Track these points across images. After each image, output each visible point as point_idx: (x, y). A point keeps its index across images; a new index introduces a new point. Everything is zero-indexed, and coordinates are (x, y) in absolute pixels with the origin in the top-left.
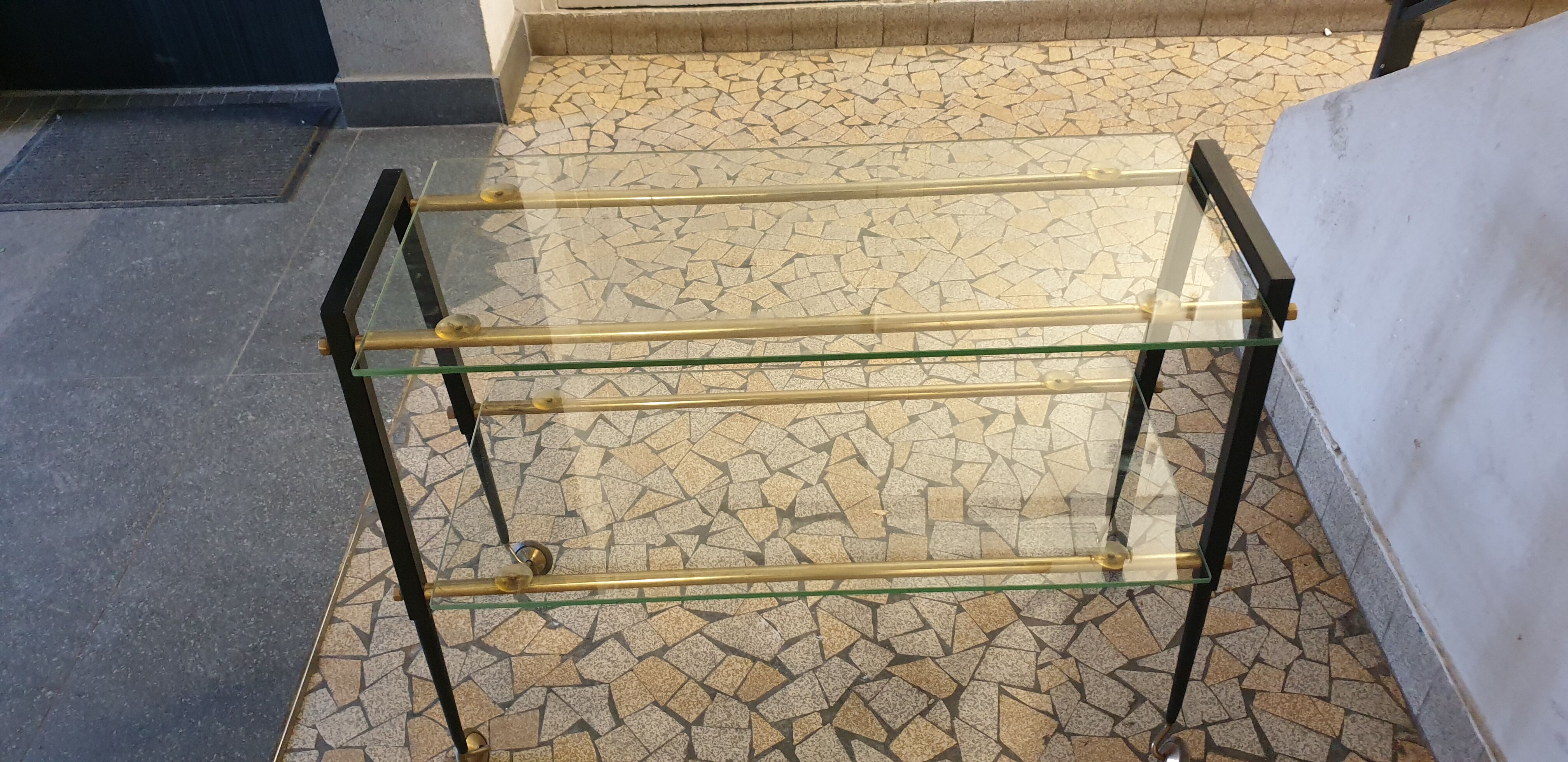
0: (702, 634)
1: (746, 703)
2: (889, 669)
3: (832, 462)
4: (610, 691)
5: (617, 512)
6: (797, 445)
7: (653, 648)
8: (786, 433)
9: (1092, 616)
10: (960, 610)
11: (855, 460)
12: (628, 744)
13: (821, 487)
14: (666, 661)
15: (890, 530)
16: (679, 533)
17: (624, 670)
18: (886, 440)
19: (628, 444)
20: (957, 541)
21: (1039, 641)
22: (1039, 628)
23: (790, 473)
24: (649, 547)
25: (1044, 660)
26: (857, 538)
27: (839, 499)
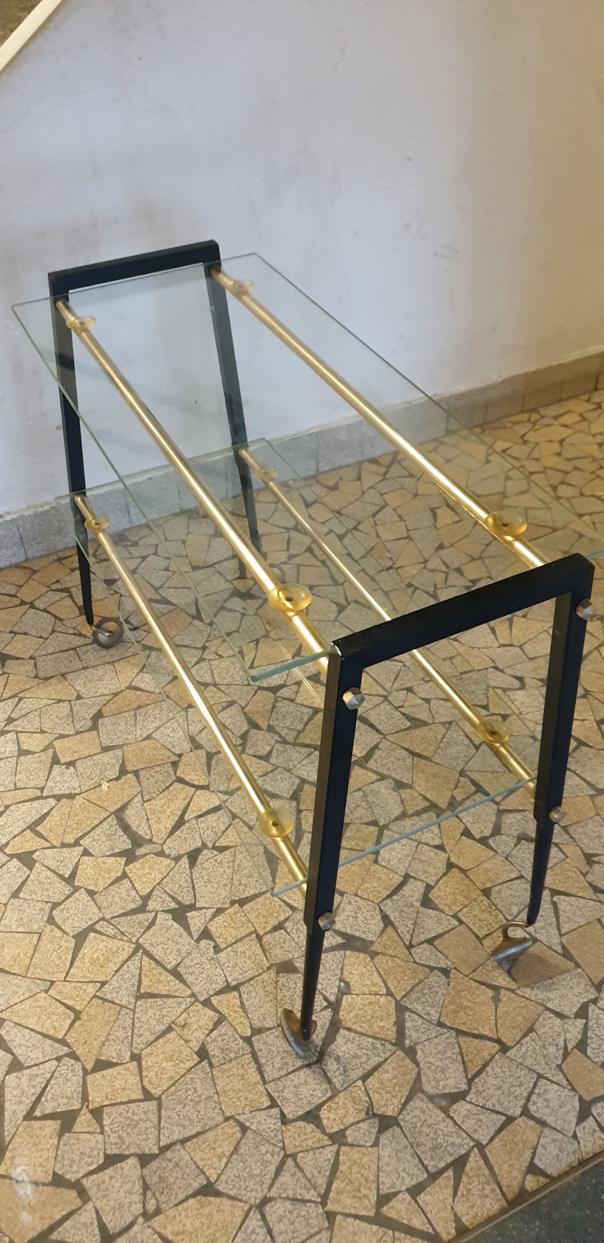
4: (384, 899)
5: (183, 1007)
11: (39, 828)
12: (421, 862)
13: (85, 841)
16: (190, 933)
19: (73, 1055)
23: (73, 874)
24: (217, 949)
25: (213, 656)
26: (141, 792)
27: (96, 822)
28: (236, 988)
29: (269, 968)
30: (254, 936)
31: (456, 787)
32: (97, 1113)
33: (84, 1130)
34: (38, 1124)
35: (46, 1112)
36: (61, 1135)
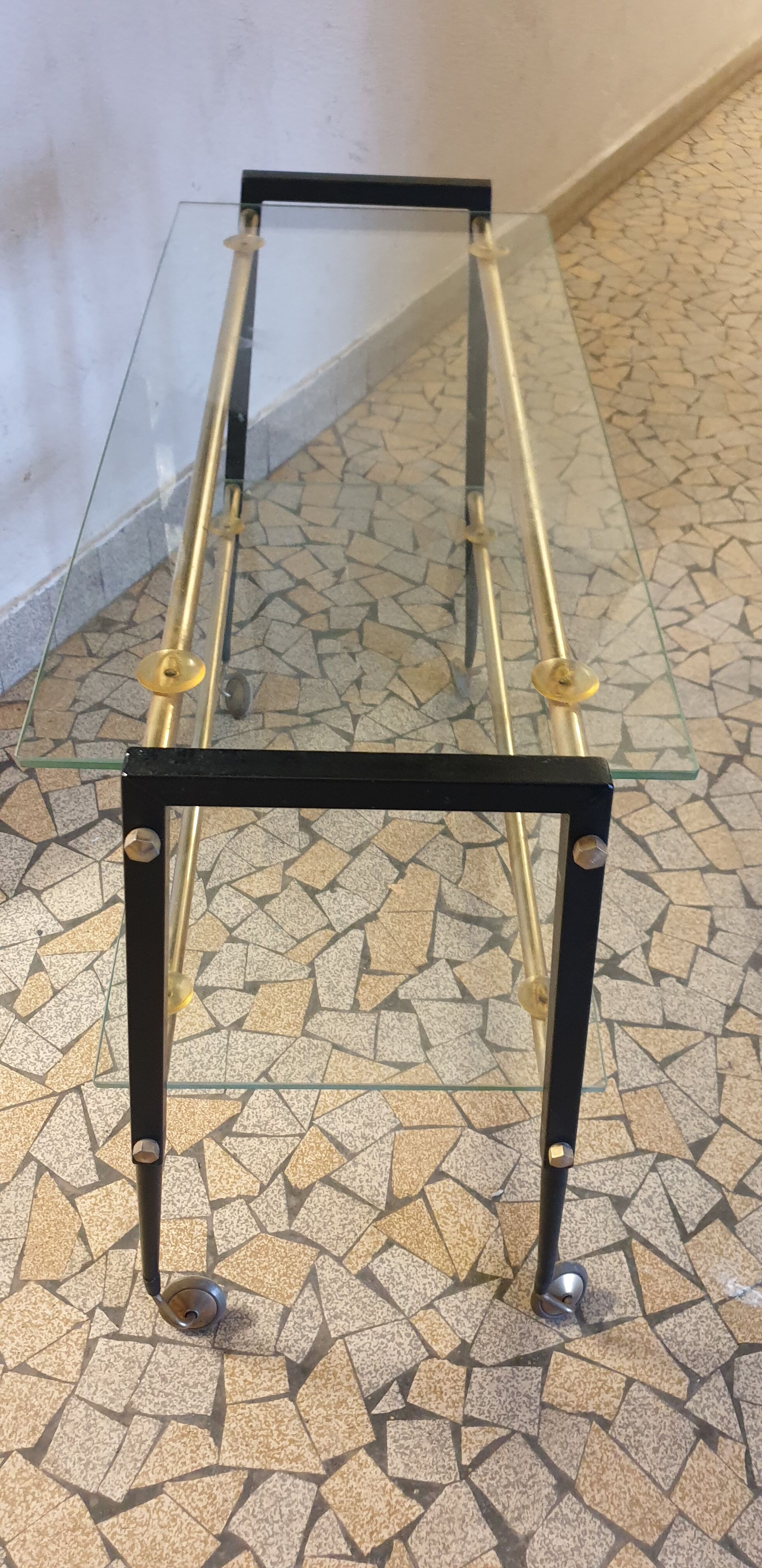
0: (660, 866)
1: (645, 792)
3: (401, 978)
5: (710, 1050)
6: (427, 1026)
7: (717, 876)
8: (429, 1054)
11: (373, 966)
13: (439, 952)
14: (707, 859)
15: (401, 867)
16: (642, 982)
17: (754, 869)
18: (312, 974)
19: (662, 1157)
21: (355, 722)
23: (464, 991)
24: (684, 982)
25: (365, 709)
26: (441, 875)
27: (429, 929)
28: (737, 1005)
29: (745, 971)
30: (700, 951)
31: (730, 732)
32: (742, 1189)
33: (747, 1212)
34: (701, 1236)
35: (697, 1221)
36: (733, 1231)
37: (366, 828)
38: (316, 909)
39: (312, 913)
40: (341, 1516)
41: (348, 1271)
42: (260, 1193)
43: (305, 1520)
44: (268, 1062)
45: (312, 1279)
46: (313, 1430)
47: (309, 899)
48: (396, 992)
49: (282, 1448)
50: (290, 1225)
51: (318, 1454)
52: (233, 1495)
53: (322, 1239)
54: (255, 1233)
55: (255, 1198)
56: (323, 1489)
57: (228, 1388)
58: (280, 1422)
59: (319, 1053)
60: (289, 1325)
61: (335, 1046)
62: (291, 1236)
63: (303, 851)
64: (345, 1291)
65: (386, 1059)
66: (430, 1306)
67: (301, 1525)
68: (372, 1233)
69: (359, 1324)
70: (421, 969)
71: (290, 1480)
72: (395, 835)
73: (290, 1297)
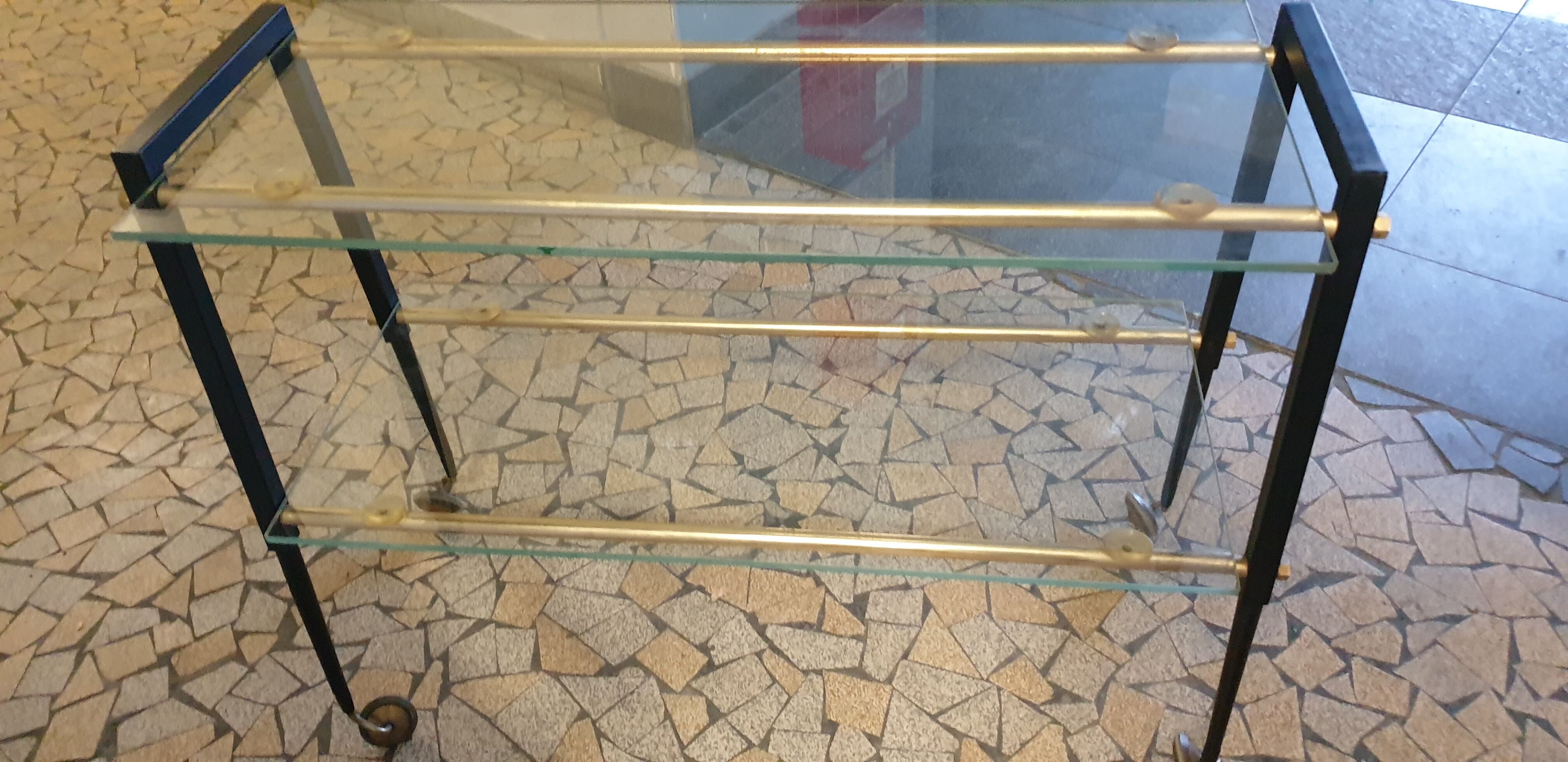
0: (719, 404)
2: (555, 493)
3: (828, 599)
5: (912, 408)
7: (736, 373)
8: (914, 586)
9: (427, 679)
10: (550, 580)
11: (813, 620)
14: (716, 375)
15: (688, 589)
16: (843, 435)
18: (819, 672)
20: (618, 633)
22: (465, 627)
24: (845, 411)
27: (771, 573)
28: (870, 386)
29: (837, 375)
30: (815, 396)
32: (1035, 413)
33: (1054, 413)
34: (1076, 441)
35: (1064, 441)
36: (1070, 423)
37: (629, 614)
38: (734, 664)
39: (739, 668)
40: (1324, 678)
41: (1130, 661)
42: (1059, 724)
43: (1332, 701)
44: (920, 715)
45: (1139, 687)
46: (1265, 693)
47: (720, 671)
48: (846, 606)
49: (1283, 715)
50: (1090, 702)
51: (1281, 690)
52: (1326, 751)
53: (1101, 679)
54: (1100, 728)
55: (1065, 728)
56: (1307, 688)
57: (1242, 753)
58: (1263, 716)
59: (911, 670)
60: (1181, 706)
61: (905, 656)
62: (1100, 702)
63: (648, 673)
64: (1147, 664)
65: (919, 619)
66: (1152, 607)
67: (1337, 705)
68: (1093, 641)
69: (1173, 656)
70: (818, 583)
71: (1306, 711)
72: (645, 590)
73: (1157, 704)
